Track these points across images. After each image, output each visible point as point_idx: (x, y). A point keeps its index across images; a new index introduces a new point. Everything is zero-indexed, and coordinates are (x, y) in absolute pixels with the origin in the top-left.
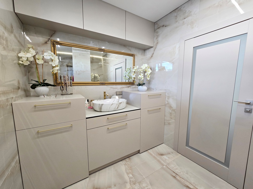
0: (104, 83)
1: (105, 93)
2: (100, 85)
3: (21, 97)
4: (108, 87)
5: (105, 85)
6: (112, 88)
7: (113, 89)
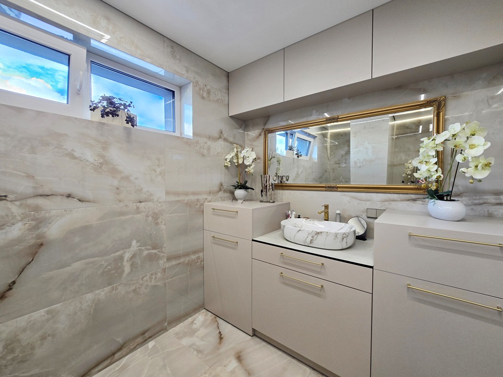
0: (333, 187)
1: (326, 207)
2: (326, 191)
3: (223, 199)
4: (345, 195)
5: (337, 191)
6: (355, 198)
7: (359, 201)
